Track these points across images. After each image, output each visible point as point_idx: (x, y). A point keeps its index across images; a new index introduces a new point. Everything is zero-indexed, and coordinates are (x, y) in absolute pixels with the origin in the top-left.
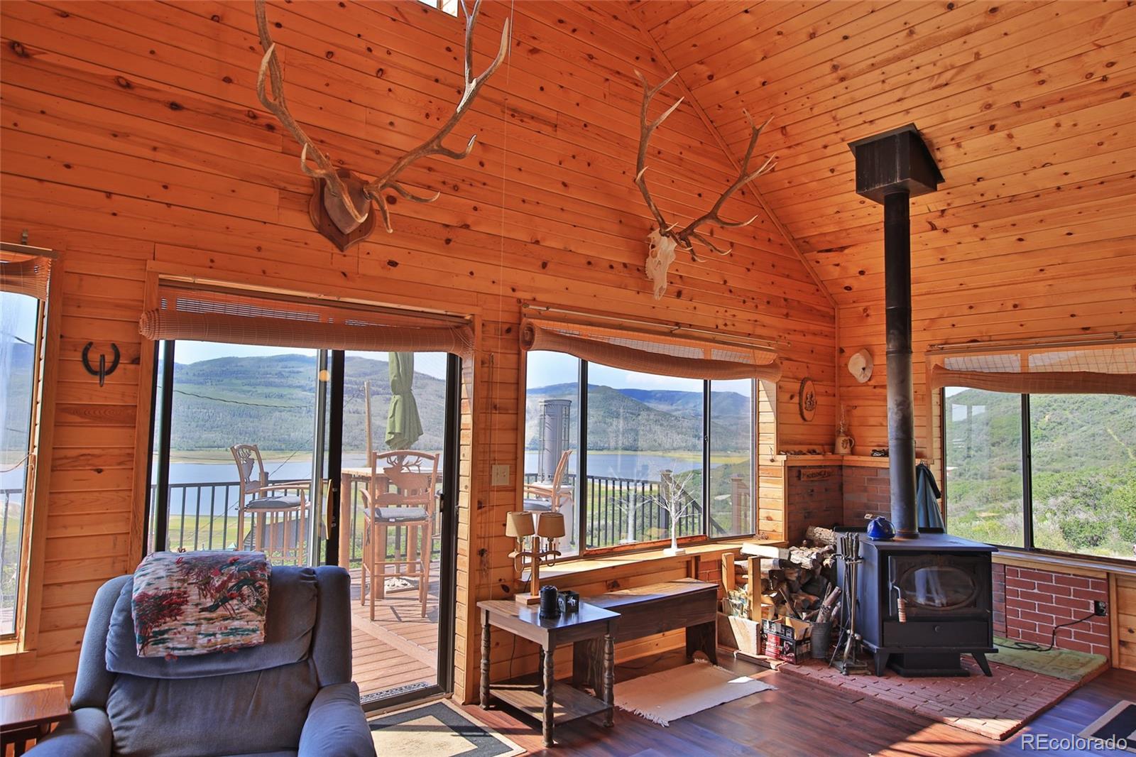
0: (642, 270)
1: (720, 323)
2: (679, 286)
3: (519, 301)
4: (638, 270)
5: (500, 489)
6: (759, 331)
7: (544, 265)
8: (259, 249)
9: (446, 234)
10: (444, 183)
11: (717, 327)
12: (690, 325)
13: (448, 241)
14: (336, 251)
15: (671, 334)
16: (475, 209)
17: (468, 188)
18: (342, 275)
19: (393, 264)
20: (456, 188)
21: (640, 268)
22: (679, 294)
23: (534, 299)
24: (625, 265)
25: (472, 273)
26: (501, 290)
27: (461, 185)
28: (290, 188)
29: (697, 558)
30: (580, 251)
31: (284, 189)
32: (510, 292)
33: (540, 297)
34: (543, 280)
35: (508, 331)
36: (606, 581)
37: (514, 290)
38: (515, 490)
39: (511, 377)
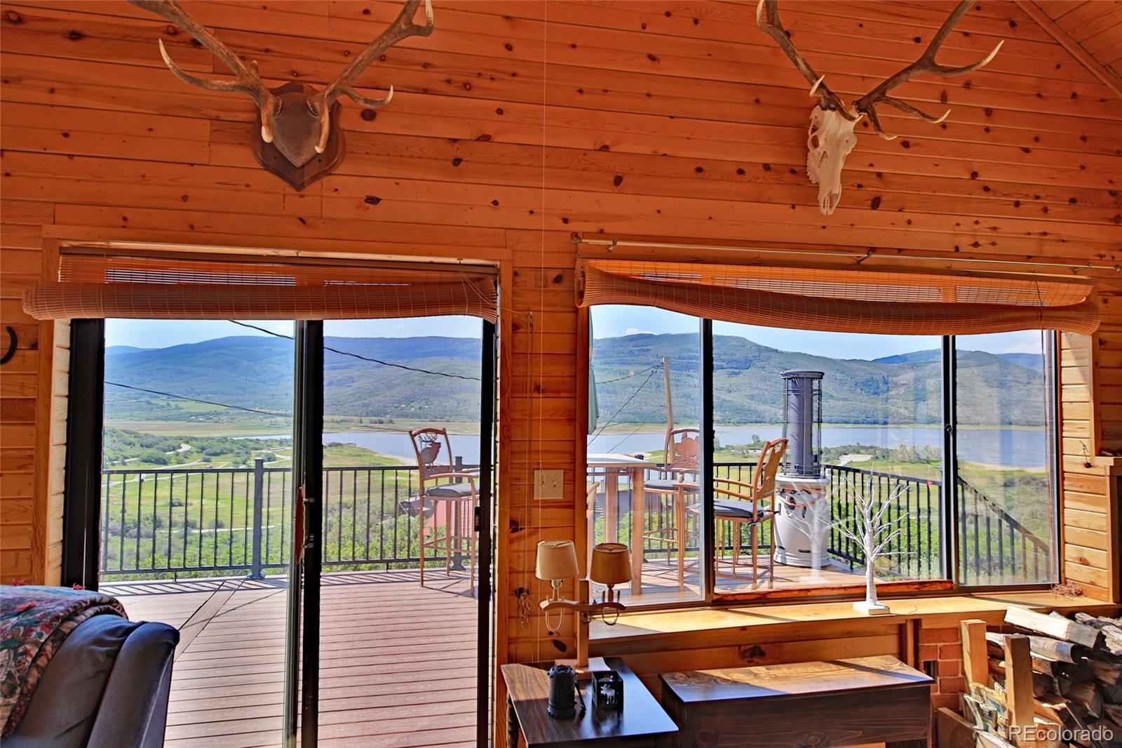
0: (799, 173)
1: (965, 244)
2: (874, 188)
3: (575, 235)
4: (793, 172)
5: (547, 505)
6: (1051, 249)
7: (618, 181)
8: (185, 198)
9: (454, 152)
10: (448, 81)
11: (957, 249)
12: (900, 250)
13: (457, 161)
14: (291, 190)
15: (858, 266)
16: (500, 112)
17: (487, 83)
18: (299, 221)
19: (373, 200)
20: (467, 86)
21: (796, 169)
22: (876, 203)
23: (601, 231)
24: (767, 167)
25: (496, 203)
26: (541, 223)
27: (475, 81)
28: (224, 116)
29: (917, 622)
30: (682, 154)
31: (217, 119)
32: (560, 225)
33: (609, 227)
34: (615, 202)
35: (558, 280)
36: (739, 646)
37: (565, 221)
38: (572, 507)
39: (563, 345)
